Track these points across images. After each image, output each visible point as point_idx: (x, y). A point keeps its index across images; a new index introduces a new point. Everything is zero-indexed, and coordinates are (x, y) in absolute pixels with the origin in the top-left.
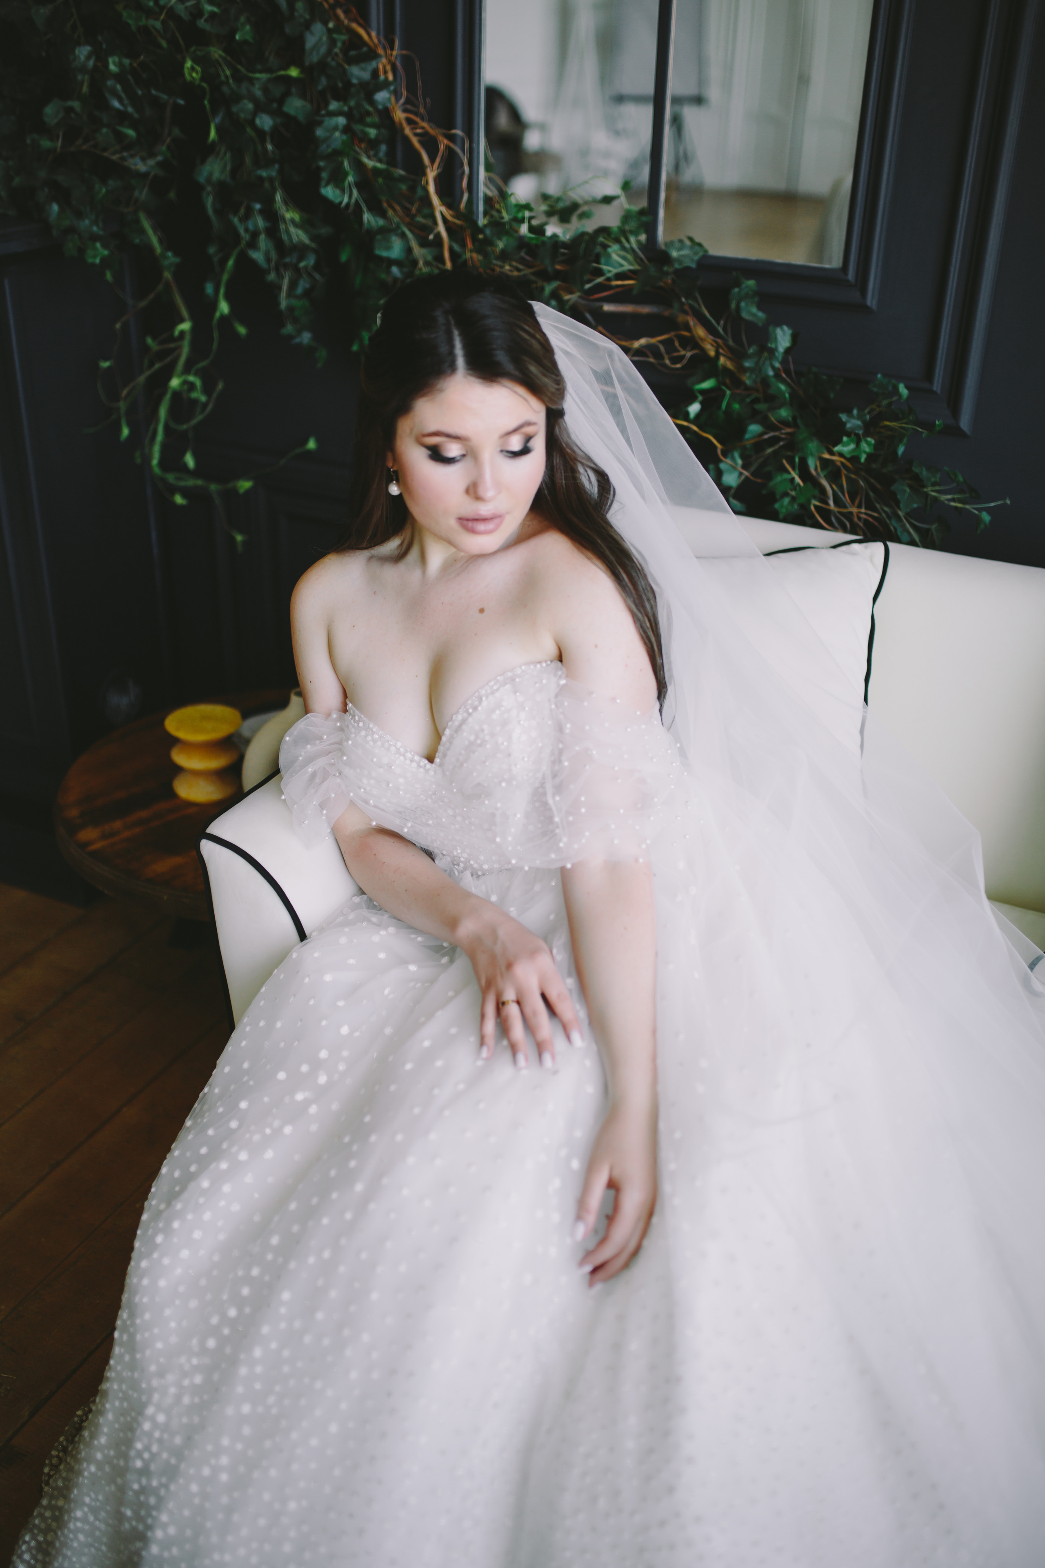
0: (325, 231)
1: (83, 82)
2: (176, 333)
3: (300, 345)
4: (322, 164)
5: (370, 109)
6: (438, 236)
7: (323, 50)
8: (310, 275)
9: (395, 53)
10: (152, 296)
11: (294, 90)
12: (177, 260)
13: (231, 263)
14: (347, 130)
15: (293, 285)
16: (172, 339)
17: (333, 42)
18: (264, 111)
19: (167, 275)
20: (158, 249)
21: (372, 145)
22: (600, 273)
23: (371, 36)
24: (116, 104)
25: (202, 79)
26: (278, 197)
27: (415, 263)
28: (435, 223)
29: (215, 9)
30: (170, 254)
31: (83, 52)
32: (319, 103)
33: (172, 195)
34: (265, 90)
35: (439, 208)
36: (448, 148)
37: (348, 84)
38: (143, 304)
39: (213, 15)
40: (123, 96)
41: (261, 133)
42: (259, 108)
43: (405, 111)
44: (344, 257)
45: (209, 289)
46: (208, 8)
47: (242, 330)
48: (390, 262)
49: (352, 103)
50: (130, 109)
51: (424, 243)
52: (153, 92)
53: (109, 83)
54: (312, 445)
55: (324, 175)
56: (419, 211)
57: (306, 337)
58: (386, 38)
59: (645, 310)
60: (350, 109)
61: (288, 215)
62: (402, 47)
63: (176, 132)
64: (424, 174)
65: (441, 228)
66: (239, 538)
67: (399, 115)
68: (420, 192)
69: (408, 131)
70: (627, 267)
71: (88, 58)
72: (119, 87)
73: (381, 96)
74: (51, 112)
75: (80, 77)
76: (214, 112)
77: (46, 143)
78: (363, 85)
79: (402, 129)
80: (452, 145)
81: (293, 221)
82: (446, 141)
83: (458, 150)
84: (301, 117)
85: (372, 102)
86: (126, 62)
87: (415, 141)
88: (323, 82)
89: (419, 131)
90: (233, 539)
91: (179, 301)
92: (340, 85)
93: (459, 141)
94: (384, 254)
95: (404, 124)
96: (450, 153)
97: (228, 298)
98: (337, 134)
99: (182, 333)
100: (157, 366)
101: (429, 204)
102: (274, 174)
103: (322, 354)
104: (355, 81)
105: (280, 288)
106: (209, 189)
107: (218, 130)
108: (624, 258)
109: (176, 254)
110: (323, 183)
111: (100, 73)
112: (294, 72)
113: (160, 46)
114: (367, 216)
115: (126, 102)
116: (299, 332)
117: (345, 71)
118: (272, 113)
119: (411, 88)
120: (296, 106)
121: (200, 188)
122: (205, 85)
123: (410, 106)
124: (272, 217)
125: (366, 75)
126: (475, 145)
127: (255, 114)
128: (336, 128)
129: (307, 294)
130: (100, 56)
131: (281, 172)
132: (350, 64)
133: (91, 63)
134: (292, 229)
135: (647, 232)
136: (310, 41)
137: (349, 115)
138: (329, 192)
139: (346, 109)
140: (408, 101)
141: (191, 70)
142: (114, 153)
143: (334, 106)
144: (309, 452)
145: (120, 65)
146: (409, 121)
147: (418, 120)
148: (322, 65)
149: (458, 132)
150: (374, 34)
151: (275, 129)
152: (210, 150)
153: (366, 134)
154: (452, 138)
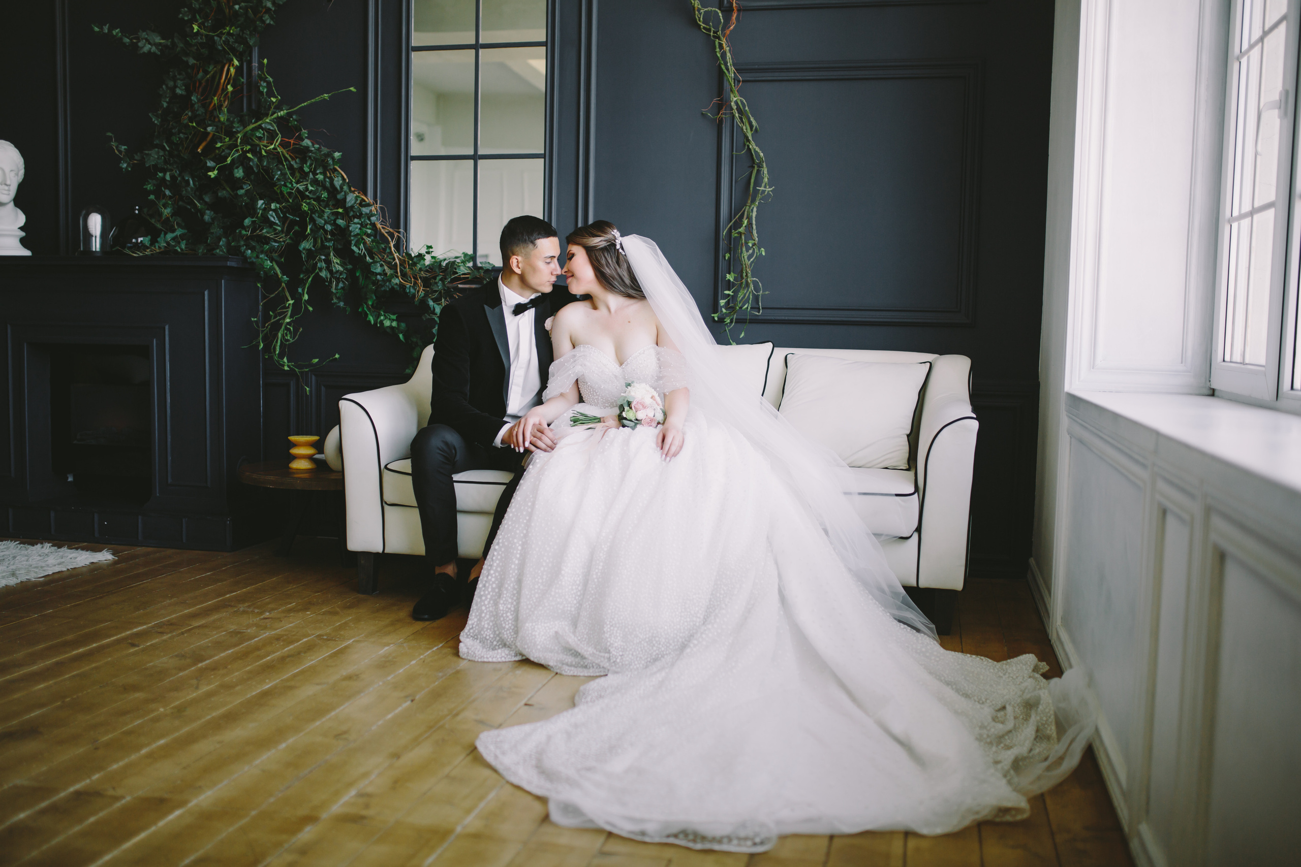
0: (350, 267)
1: (259, 213)
2: (287, 305)
3: (339, 306)
4: (352, 238)
5: (369, 223)
6: (396, 263)
7: (353, 202)
8: (343, 282)
9: (378, 205)
10: (276, 293)
11: (339, 217)
12: (288, 279)
13: (310, 279)
14: (360, 229)
15: (337, 285)
16: (285, 307)
17: (357, 200)
18: (328, 223)
19: (283, 285)
20: (280, 275)
21: (368, 236)
22: (457, 273)
23: (369, 199)
24: (272, 219)
25: (308, 210)
26: (332, 254)
27: (386, 274)
28: (394, 259)
29: (313, 189)
30: (285, 277)
31: (260, 202)
32: (350, 220)
33: (283, 260)
34: (328, 217)
35: (396, 255)
36: (398, 236)
37: (361, 214)
38: (272, 296)
39: (312, 190)
40: (275, 217)
41: (326, 231)
42: (326, 223)
43: (381, 224)
44: (358, 274)
45: (300, 290)
46: (310, 188)
47: (311, 309)
48: (377, 274)
49: (363, 220)
50: (277, 222)
51: (390, 268)
52: (288, 215)
53: (271, 212)
54: (337, 356)
55: (353, 242)
56: (388, 256)
57: (342, 304)
58: (374, 200)
59: (474, 286)
60: (362, 222)
61: (335, 261)
62: (380, 204)
63: (297, 228)
64: (390, 243)
65: (397, 261)
66: (308, 389)
67: (379, 226)
68: (388, 250)
69: (382, 230)
70: (466, 272)
71: (262, 204)
72: (274, 214)
73: (373, 219)
74: (247, 222)
75: (258, 211)
76: (309, 224)
77: (244, 232)
78: (366, 214)
79: (380, 230)
80: (399, 235)
81: (337, 263)
82: (397, 234)
83: (401, 236)
84: (342, 226)
85: (370, 220)
86: (278, 205)
87: (386, 235)
88: (351, 214)
89: (387, 231)
90: (306, 389)
91: (288, 294)
92: (358, 214)
93: (402, 233)
94: (375, 271)
95: (381, 229)
96: (399, 238)
97: (307, 293)
98: (357, 230)
99: (289, 304)
100: (278, 318)
101: (391, 253)
102: (331, 245)
103: (348, 309)
104: (363, 213)
105: (332, 287)
106: (304, 252)
107: (311, 229)
108: (466, 269)
109: (287, 277)
110: (353, 245)
111: (267, 209)
112: (340, 210)
113: (289, 202)
114: (368, 258)
115: (276, 219)
116: (339, 302)
117: (360, 209)
118: (331, 224)
119: (384, 217)
120: (340, 222)
121: (300, 252)
122: (309, 212)
123: (383, 222)
124: (328, 262)
125: (368, 211)
126: (408, 235)
127: (325, 225)
128: (357, 228)
129: (342, 288)
130: (268, 204)
131: (334, 244)
132: (362, 207)
133: (264, 206)
134: (337, 266)
135: (473, 261)
136: (348, 199)
137: (361, 224)
138: (354, 248)
139: (360, 222)
140: (382, 221)
141: (305, 207)
142: (272, 235)
143: (356, 220)
144: (336, 358)
145: (276, 206)
146: (383, 228)
147: (387, 228)
148: (352, 207)
149: (402, 230)
150: (370, 199)
151: (332, 230)
152: (305, 237)
153: (366, 232)
154: (399, 232)
